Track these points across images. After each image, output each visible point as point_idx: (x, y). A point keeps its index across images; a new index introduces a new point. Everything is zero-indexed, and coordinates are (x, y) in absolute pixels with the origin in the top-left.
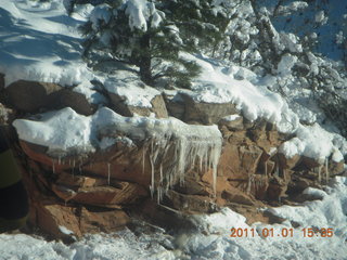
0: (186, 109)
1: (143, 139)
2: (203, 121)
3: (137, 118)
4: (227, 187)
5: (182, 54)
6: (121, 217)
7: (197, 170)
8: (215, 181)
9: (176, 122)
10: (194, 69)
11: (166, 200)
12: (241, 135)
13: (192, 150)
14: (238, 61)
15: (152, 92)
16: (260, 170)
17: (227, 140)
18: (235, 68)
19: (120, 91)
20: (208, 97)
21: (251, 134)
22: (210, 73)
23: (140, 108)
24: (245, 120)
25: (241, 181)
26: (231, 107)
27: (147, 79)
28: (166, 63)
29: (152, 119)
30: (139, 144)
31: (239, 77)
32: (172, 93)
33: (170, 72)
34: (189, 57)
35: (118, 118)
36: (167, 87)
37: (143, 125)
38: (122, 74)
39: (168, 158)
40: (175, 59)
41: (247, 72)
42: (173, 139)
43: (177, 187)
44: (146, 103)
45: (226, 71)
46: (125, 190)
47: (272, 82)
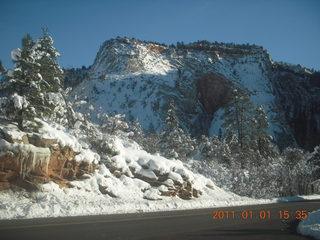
0: (36, 141)
1: (18, 152)
2: (43, 146)
3: (16, 144)
4: (52, 173)
5: (36, 119)
6: (8, 184)
7: (40, 166)
8: (47, 170)
9: (32, 146)
10: (40, 125)
11: (26, 178)
12: (58, 152)
13: (38, 158)
14: (59, 122)
15: (23, 133)
16: (66, 166)
17: (53, 154)
18: (57, 125)
19: (9, 133)
20: (46, 136)
21: (63, 152)
22: (47, 127)
23: (17, 140)
24: (60, 147)
25: (58, 171)
26: (55, 141)
27: (21, 128)
28: (29, 122)
29: (22, 144)
30: (16, 155)
31: (58, 129)
32: (31, 134)
33: (30, 126)
34: (38, 120)
35: (8, 143)
36: (29, 131)
37: (18, 147)
38: (10, 126)
39: (28, 161)
40: (33, 120)
41: (62, 127)
42: (30, 153)
43: (31, 173)
44: (20, 138)
45: (54, 126)
46: (9, 174)
47: (72, 131)
